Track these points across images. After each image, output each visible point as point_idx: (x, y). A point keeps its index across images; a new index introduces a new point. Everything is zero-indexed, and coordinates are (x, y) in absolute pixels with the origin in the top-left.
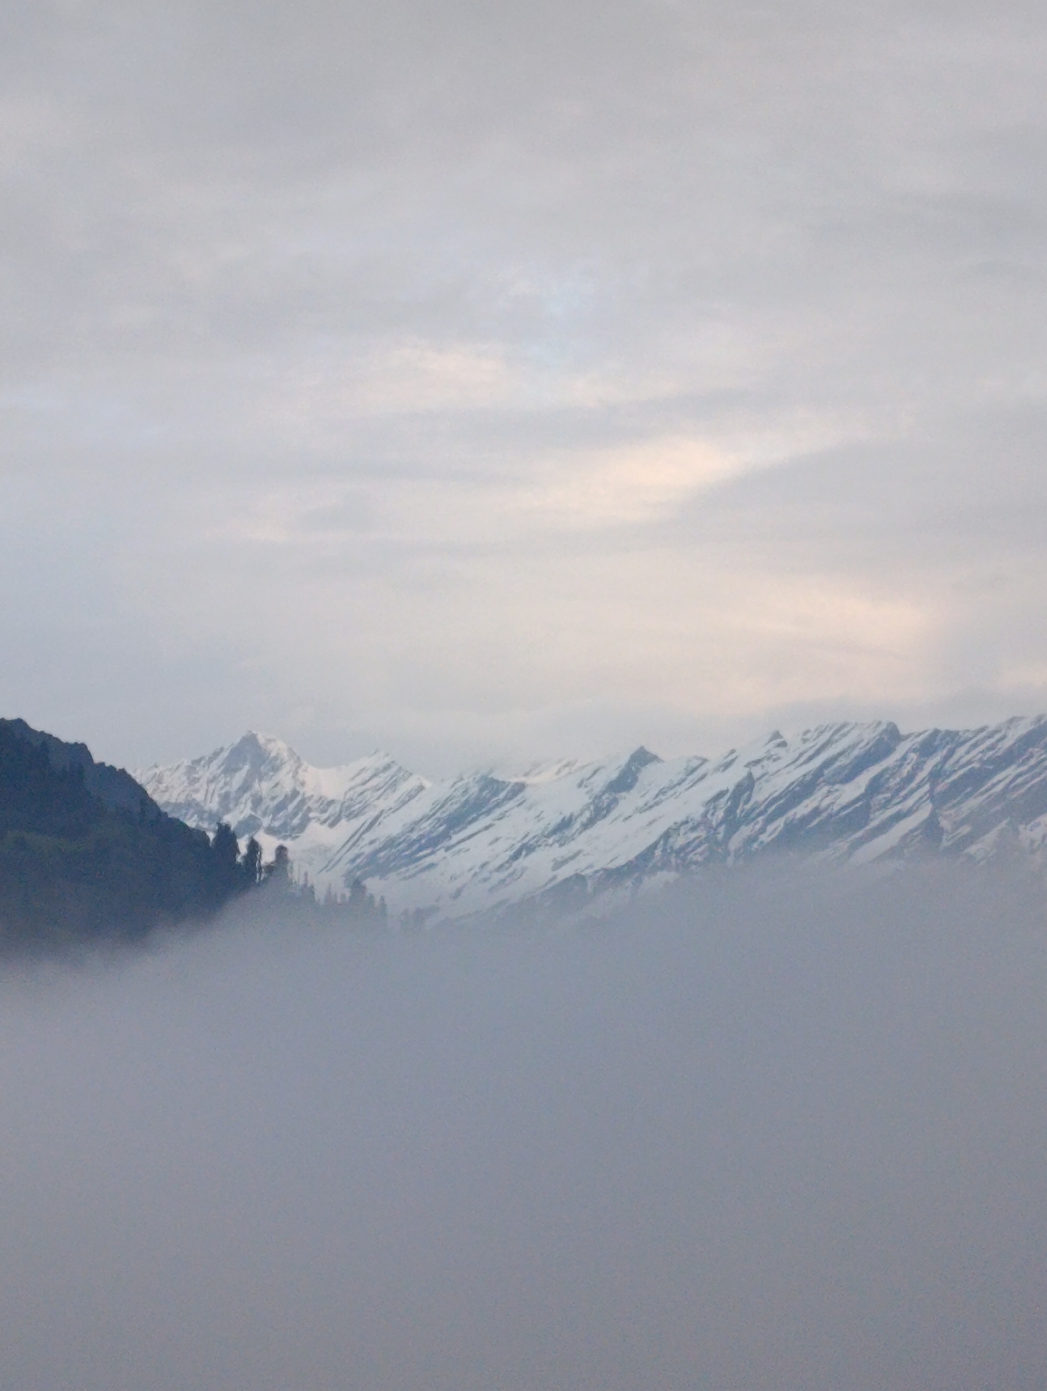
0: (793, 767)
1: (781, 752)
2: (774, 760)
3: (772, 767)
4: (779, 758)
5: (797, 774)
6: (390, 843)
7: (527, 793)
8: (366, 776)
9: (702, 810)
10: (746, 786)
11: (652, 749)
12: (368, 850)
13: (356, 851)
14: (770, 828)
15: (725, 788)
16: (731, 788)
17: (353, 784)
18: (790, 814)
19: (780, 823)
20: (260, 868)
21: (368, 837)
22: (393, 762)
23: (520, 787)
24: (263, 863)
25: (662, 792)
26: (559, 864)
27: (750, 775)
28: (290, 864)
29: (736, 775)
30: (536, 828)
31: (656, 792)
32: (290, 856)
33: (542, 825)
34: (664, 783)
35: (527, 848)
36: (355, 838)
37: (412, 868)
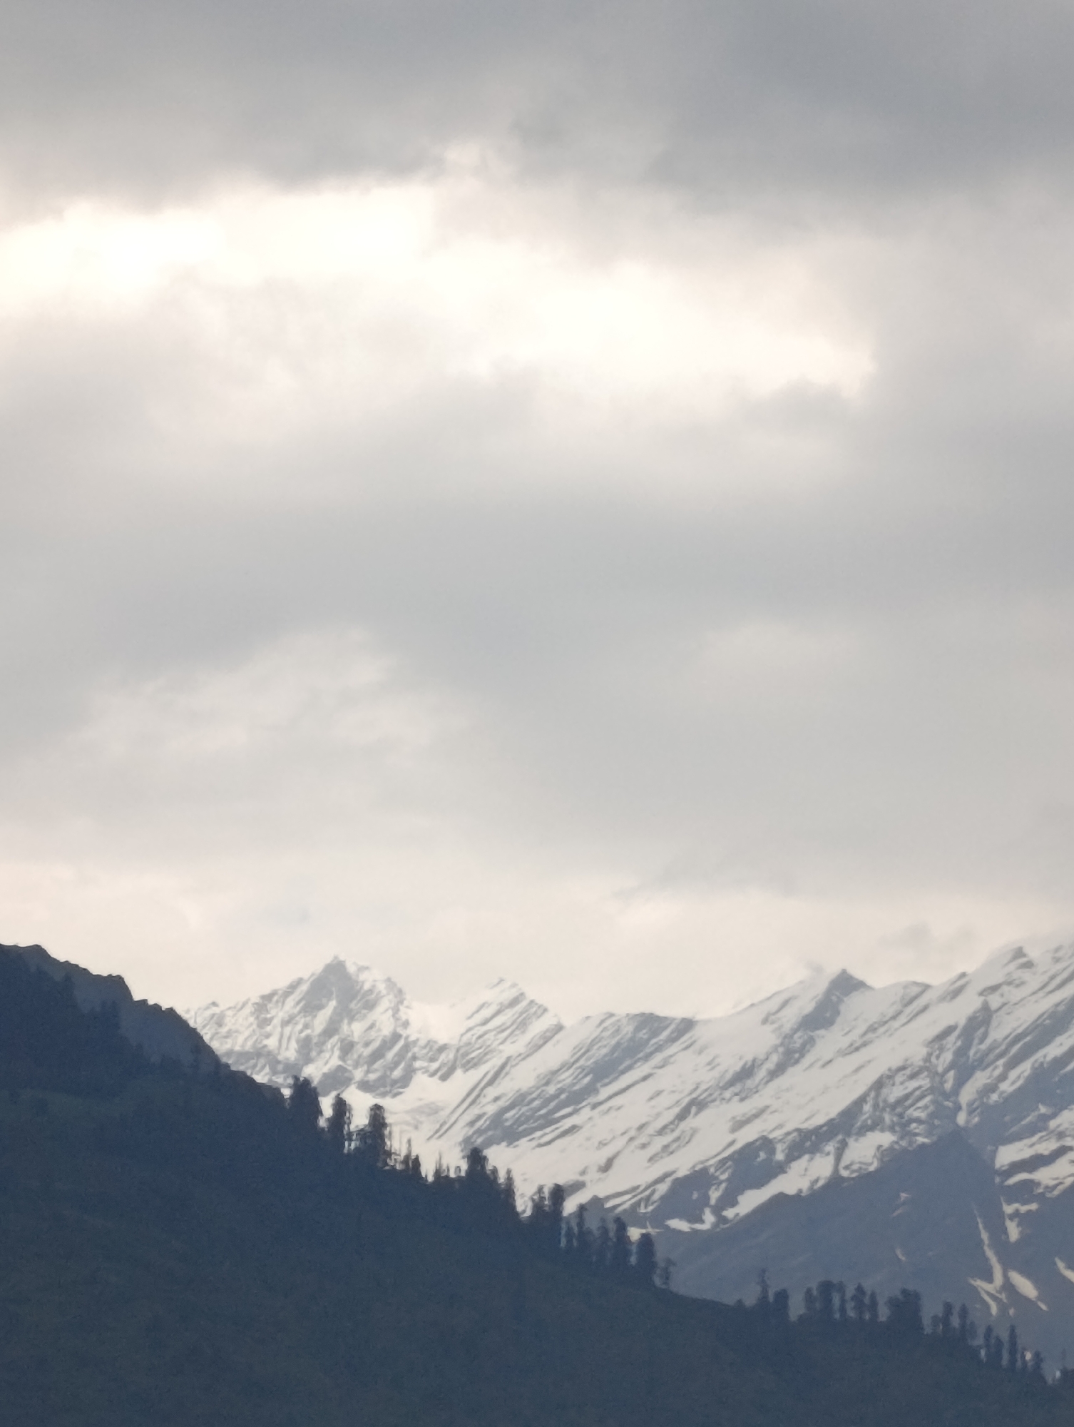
0: (1041, 994)
1: (1026, 975)
2: (1018, 986)
3: (1014, 994)
4: (1023, 983)
5: (1046, 1004)
6: (520, 1099)
7: (696, 1033)
8: (486, 1013)
9: (924, 1051)
10: (981, 1020)
11: (858, 973)
12: (491, 1109)
13: (475, 1111)
14: (1013, 1074)
15: (952, 1023)
16: (962, 1022)
17: (471, 1023)
18: (1039, 1055)
19: (1026, 1068)
20: (350, 1134)
21: (491, 1092)
22: (522, 994)
23: (687, 1025)
24: (353, 1127)
25: (872, 1029)
26: (739, 1125)
27: (985, 1007)
28: (388, 1129)
29: (967, 1006)
30: (708, 1078)
31: (863, 1028)
32: (389, 1119)
33: (716, 1073)
34: (874, 1018)
35: (696, 1105)
36: (474, 1095)
37: (550, 1132)
